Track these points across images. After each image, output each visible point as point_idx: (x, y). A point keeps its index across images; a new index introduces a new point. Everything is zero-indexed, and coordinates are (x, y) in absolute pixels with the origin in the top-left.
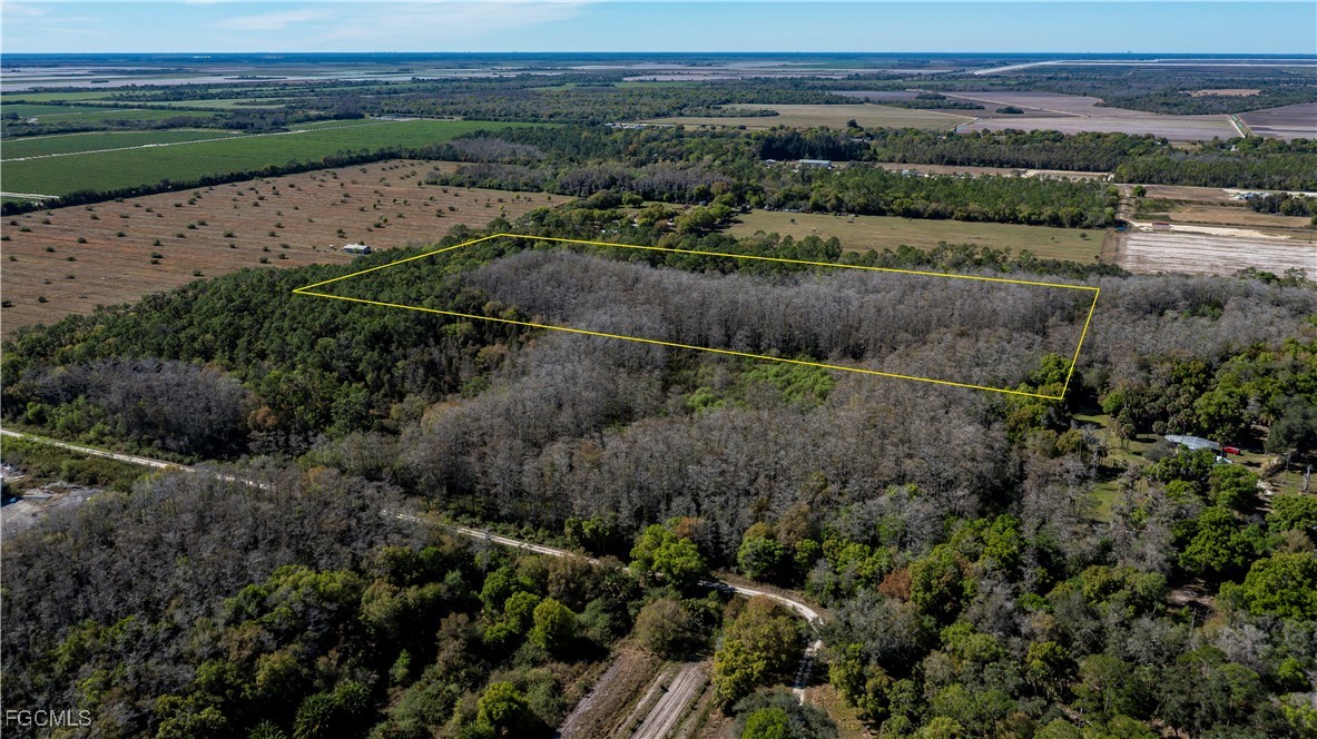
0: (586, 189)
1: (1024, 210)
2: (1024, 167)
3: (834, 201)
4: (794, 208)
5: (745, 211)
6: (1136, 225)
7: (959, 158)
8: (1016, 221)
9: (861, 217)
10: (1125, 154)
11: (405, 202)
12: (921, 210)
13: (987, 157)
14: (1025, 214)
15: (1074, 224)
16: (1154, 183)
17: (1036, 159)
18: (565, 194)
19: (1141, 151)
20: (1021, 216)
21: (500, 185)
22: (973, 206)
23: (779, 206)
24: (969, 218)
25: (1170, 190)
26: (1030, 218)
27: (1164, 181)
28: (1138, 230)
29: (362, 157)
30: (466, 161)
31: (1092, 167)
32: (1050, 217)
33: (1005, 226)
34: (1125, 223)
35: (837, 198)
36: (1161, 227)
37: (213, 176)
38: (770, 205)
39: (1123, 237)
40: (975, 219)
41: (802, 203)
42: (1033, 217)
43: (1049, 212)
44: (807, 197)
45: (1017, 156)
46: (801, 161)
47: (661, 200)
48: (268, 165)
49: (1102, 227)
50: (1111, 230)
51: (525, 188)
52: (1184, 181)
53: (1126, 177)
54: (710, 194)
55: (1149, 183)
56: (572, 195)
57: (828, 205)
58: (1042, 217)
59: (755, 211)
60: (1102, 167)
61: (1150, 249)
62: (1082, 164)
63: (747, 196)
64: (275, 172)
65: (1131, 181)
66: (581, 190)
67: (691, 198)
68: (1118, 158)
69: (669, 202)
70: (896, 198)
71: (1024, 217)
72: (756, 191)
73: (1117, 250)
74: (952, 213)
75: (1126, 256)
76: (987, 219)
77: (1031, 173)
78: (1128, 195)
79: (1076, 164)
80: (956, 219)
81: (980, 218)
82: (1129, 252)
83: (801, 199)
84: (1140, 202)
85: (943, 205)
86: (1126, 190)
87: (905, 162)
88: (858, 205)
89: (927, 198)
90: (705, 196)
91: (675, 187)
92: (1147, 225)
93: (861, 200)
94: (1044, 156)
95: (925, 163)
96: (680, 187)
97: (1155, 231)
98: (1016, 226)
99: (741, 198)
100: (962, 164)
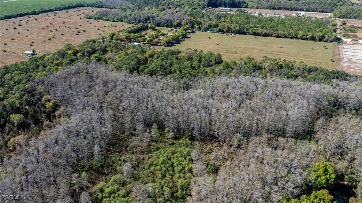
0: (137, 22)
1: (301, 33)
2: (299, 11)
3: (227, 28)
4: (212, 31)
5: (193, 32)
6: (345, 40)
7: (277, 7)
8: (297, 38)
9: (237, 35)
10: (336, 5)
11: (69, 27)
12: (260, 33)
13: (286, 7)
14: (301, 35)
15: (320, 40)
16: (348, 18)
17: (304, 8)
18: (130, 23)
19: (341, 4)
20: (299, 36)
21: (108, 19)
22: (280, 32)
23: (206, 30)
24: (278, 37)
25: (354, 21)
26: (302, 37)
27: (352, 17)
28: (346, 43)
29: (70, 6)
30: (105, 8)
31: (324, 11)
32: (311, 37)
33: (293, 40)
34: (340, 39)
35: (228, 27)
36: (355, 42)
37: (10, 15)
38: (203, 29)
39: (340, 46)
40: (281, 37)
41: (215, 29)
42: (304, 37)
43: (310, 35)
44: (217, 26)
45: (297, 6)
46: (221, 8)
47: (164, 26)
48: (32, 11)
49: (332, 41)
50: (335, 43)
51: (117, 20)
52: (359, 18)
53: (337, 16)
54: (181, 24)
55: (346, 18)
56: (132, 24)
57: (225, 30)
58: (307, 37)
59: (197, 32)
60: (328, 11)
61: (353, 54)
62: (321, 10)
63: (195, 26)
64: (35, 13)
65: (339, 17)
66: (135, 22)
67: (175, 26)
68: (334, 8)
69: (167, 27)
70: (251, 27)
71: (300, 37)
72: (198, 23)
73: (339, 55)
74: (272, 34)
75: (343, 58)
76: (286, 37)
77: (303, 13)
78: (339, 24)
79: (319, 10)
80: (273, 37)
81: (283, 37)
82: (344, 56)
83: (215, 27)
84: (344, 27)
85: (269, 31)
86: (339, 22)
87: (257, 8)
88: (236, 30)
89: (262, 27)
90: (179, 25)
91: (169, 21)
92: (349, 40)
93: (237, 28)
94: (307, 7)
95: (265, 9)
96: (171, 21)
97: (353, 44)
98: (297, 40)
99: (193, 26)
100: (277, 9)
